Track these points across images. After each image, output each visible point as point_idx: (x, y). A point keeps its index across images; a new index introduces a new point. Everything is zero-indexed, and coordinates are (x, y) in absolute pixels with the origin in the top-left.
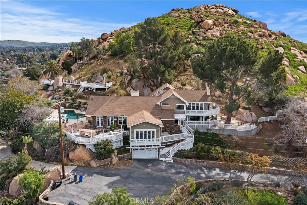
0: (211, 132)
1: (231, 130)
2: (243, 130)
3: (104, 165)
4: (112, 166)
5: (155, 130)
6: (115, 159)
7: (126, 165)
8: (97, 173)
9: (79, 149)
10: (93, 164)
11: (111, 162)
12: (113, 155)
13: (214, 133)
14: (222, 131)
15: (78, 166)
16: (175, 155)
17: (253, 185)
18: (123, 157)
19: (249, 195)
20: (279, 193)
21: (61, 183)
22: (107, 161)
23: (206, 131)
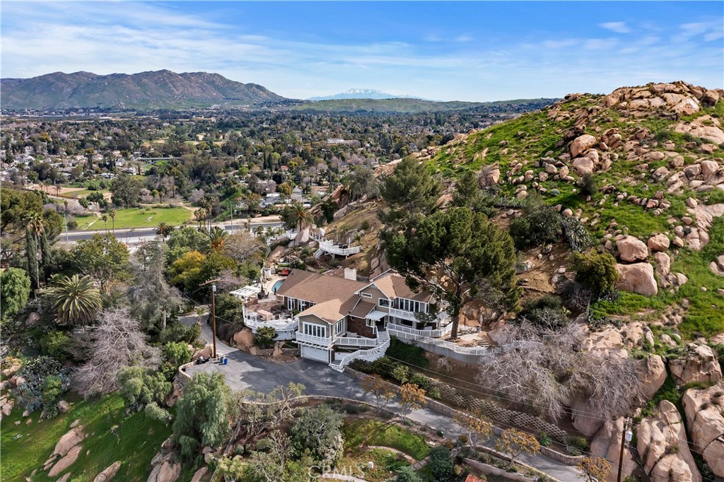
0: (418, 346)
1: (444, 348)
2: (463, 353)
3: (263, 356)
4: (269, 359)
5: (325, 327)
6: (277, 352)
7: (285, 361)
8: (248, 361)
9: (243, 332)
10: (254, 351)
11: (272, 354)
12: (276, 347)
13: (420, 347)
14: (432, 347)
15: (240, 350)
16: (351, 365)
17: (405, 423)
18: (288, 352)
19: (388, 432)
20: (431, 443)
21: (207, 360)
22: (267, 351)
23: (410, 343)
